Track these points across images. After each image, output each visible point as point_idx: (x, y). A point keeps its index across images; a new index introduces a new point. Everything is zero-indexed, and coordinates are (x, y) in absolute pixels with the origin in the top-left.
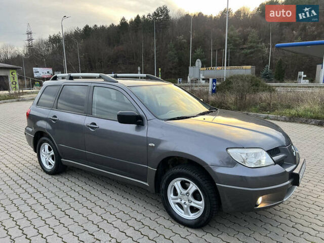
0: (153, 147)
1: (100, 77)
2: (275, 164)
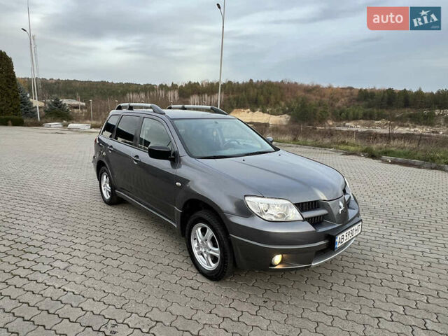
0: (179, 186)
2: (304, 220)
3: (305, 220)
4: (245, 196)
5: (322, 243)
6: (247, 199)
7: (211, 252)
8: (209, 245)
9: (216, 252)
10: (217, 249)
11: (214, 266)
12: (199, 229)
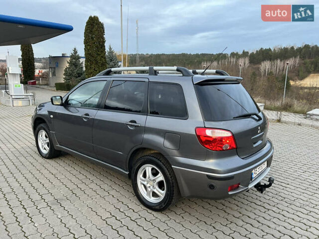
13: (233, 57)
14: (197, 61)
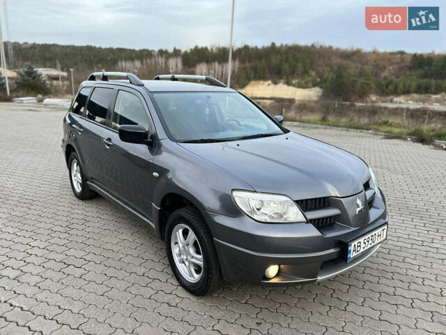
0: (156, 177)
1: (127, 78)
2: (307, 222)
3: (309, 221)
4: (233, 190)
5: (332, 251)
6: (235, 194)
7: (193, 260)
8: (192, 251)
9: (199, 259)
10: (200, 257)
11: (197, 277)
12: (181, 231)
13: (162, 56)
14: (111, 59)
